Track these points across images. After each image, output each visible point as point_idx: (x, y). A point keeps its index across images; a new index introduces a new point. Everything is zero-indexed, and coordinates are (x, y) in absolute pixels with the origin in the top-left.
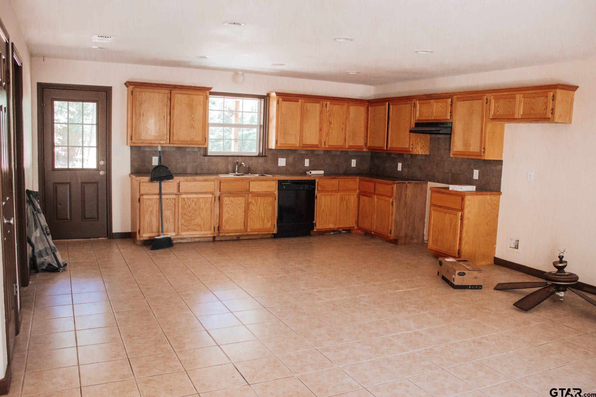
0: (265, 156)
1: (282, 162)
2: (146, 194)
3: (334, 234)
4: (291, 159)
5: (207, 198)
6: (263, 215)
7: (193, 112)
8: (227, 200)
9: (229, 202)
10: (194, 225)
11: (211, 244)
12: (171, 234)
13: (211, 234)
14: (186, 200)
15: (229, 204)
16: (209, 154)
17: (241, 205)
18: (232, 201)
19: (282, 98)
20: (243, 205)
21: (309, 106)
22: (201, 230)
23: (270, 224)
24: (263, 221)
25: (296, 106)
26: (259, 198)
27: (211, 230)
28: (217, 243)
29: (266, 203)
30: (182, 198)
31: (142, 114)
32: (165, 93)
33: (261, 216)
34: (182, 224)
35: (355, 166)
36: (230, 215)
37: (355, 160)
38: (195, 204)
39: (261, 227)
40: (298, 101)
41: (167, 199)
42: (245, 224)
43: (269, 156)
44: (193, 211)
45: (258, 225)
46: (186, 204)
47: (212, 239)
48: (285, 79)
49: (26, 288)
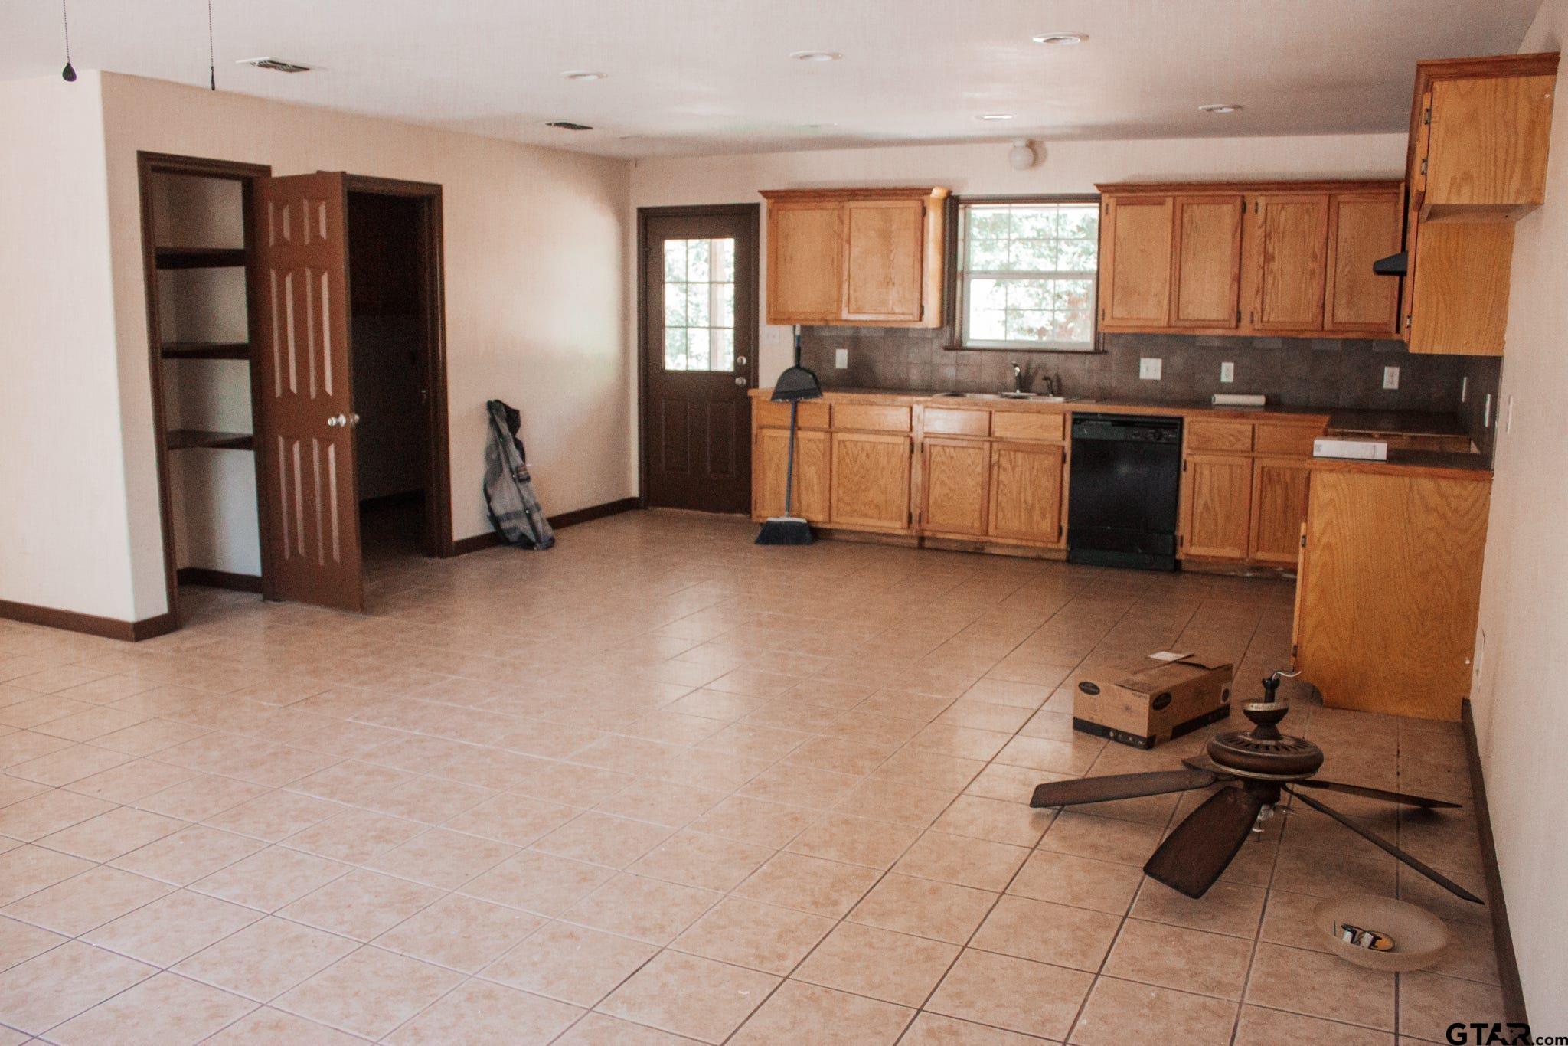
0: (1105, 352)
1: (1151, 369)
2: (769, 427)
3: (1256, 578)
4: (1177, 361)
5: (893, 444)
6: (1029, 500)
7: (892, 248)
8: (938, 452)
9: (944, 459)
10: (865, 504)
11: (914, 553)
12: (819, 518)
13: (902, 528)
14: (848, 444)
15: (943, 463)
16: (969, 344)
17: (973, 467)
18: (952, 458)
19: (1116, 197)
20: (979, 469)
21: (1199, 213)
22: (880, 518)
23: (1049, 525)
24: (1030, 511)
25: (1158, 217)
26: (1020, 455)
27: (901, 519)
28: (927, 554)
29: (1037, 469)
30: (839, 442)
31: (788, 258)
32: (834, 209)
33: (1025, 502)
34: (839, 500)
35: (1395, 386)
36: (946, 490)
37: (1396, 370)
38: (868, 456)
39: (1024, 529)
40: (1161, 204)
41: (809, 440)
42: (985, 514)
43: (1115, 352)
44: (863, 472)
45: (1017, 524)
46: (847, 453)
47: (915, 542)
48: (1149, 144)
49: (442, 560)
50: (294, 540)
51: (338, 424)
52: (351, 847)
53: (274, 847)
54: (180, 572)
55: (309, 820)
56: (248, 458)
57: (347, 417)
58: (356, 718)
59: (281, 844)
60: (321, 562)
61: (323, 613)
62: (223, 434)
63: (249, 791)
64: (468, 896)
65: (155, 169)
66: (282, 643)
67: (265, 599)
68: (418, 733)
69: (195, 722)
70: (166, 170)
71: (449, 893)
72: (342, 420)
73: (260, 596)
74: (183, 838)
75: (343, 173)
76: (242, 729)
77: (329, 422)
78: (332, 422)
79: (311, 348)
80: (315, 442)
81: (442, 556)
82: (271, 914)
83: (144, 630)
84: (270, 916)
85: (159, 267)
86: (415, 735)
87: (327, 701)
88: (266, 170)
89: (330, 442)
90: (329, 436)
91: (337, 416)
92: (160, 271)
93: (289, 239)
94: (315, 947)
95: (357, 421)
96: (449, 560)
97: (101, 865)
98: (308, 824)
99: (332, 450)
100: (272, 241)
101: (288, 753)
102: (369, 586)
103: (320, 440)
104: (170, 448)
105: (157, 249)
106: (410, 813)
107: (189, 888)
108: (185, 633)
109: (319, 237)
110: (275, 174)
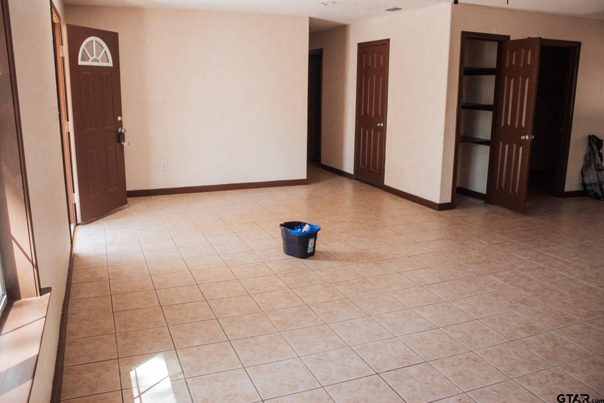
49: (558, 199)
50: (501, 182)
51: (525, 139)
52: (511, 302)
53: (481, 295)
54: (457, 188)
55: (495, 288)
56: (487, 149)
57: (529, 137)
58: (518, 254)
59: (484, 295)
60: (510, 192)
61: (508, 212)
62: (478, 138)
63: (474, 272)
64: (557, 335)
65: (467, 38)
66: (491, 221)
67: (486, 203)
68: (542, 265)
69: (457, 243)
70: (471, 38)
71: (549, 331)
72: (527, 137)
73: (484, 201)
74: (449, 284)
75: (540, 38)
76: (473, 249)
77: (522, 138)
78: (523, 138)
79: (518, 108)
80: (515, 145)
81: (558, 197)
82: (478, 319)
83: (442, 207)
84: (477, 320)
85: (465, 74)
86: (541, 266)
87: (506, 245)
88: (509, 37)
89: (521, 145)
90: (521, 143)
91: (525, 136)
92: (464, 76)
93: (514, 65)
94: (493, 336)
95: (533, 138)
96: (561, 199)
97: (421, 286)
98: (495, 290)
99: (521, 149)
100: (507, 65)
101: (490, 262)
102: (528, 205)
103: (517, 144)
104: (460, 142)
105: (464, 68)
106: (536, 295)
107: (449, 302)
108: (455, 210)
109: (527, 63)
110: (511, 39)
